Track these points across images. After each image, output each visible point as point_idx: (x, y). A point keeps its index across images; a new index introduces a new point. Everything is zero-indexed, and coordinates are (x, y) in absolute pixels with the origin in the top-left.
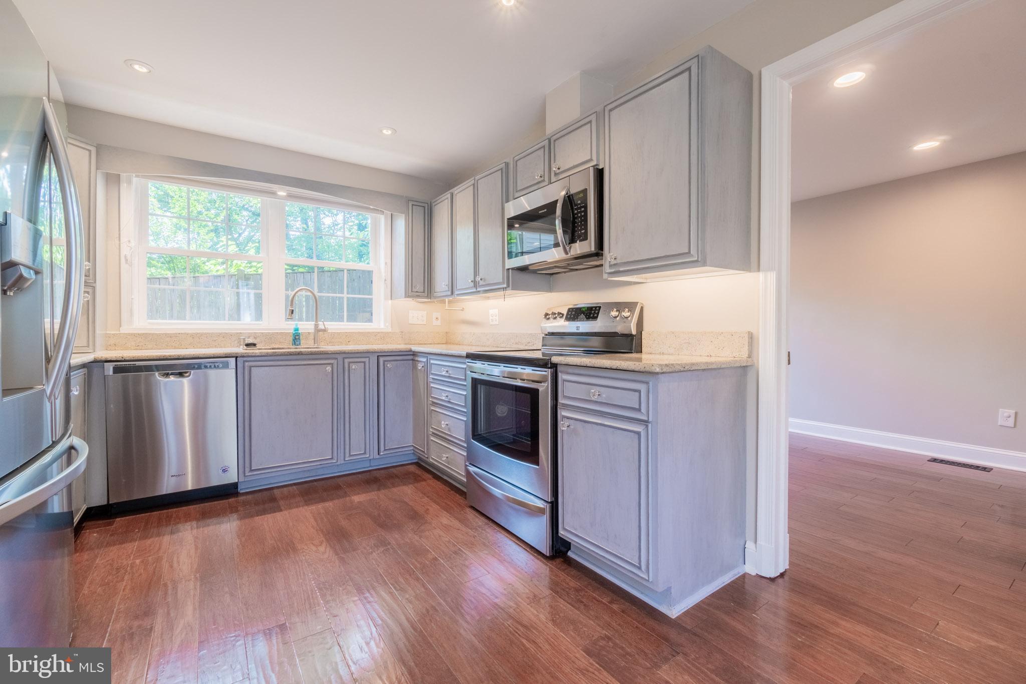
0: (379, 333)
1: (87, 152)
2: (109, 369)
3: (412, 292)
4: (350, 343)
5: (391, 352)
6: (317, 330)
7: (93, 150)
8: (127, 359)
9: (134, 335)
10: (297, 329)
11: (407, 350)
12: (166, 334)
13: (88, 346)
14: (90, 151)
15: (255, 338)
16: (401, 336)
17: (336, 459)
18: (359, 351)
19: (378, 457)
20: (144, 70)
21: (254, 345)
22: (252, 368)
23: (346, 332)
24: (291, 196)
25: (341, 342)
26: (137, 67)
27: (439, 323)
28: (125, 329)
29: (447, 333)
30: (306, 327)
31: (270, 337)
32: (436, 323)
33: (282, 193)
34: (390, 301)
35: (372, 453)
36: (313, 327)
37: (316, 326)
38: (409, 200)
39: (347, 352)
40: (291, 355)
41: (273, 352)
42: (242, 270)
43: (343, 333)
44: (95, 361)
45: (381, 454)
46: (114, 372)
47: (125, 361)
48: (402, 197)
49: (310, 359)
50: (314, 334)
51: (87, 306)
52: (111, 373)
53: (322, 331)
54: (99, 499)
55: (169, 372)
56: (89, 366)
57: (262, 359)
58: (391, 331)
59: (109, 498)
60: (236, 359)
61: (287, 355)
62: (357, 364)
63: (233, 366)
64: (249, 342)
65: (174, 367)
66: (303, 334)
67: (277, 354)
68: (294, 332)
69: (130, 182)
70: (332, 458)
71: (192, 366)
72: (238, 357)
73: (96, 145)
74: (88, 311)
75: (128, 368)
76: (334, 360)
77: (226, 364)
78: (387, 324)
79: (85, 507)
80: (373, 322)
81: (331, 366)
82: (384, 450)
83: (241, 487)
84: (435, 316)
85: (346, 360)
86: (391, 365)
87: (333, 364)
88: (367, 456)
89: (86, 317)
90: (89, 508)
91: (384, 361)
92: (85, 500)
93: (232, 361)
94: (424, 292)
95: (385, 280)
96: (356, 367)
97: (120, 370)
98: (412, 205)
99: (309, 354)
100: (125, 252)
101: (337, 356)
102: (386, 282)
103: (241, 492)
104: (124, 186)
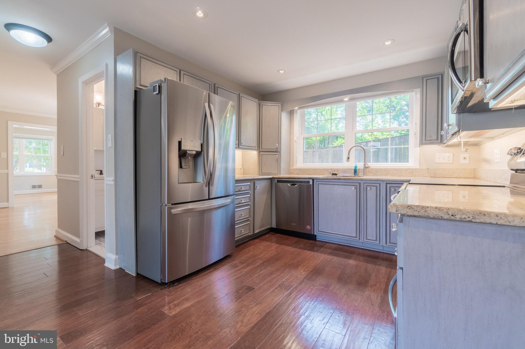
0: (408, 169)
1: (278, 106)
2: (276, 180)
3: (426, 140)
5: (392, 181)
6: (366, 168)
7: (280, 105)
9: (297, 169)
10: (356, 167)
11: (408, 181)
12: (306, 169)
13: (278, 173)
15: (338, 171)
16: (427, 171)
17: (358, 238)
19: (385, 245)
20: (283, 72)
21: (336, 174)
22: (319, 185)
23: (386, 169)
24: (351, 99)
25: (382, 174)
26: (281, 72)
27: (467, 161)
28: (294, 168)
29: (474, 169)
30: (360, 165)
31: (345, 171)
32: (462, 161)
33: (346, 99)
34: (418, 148)
35: (381, 242)
36: (363, 166)
37: (365, 165)
38: (423, 77)
39: (364, 179)
40: (335, 179)
41: (327, 178)
43: (384, 169)
44: (273, 178)
45: (387, 244)
46: (277, 182)
47: (280, 178)
48: (419, 77)
49: (344, 182)
50: (364, 169)
51: (278, 159)
52: (276, 182)
53: (368, 168)
54: (274, 226)
55: (292, 184)
56: (271, 179)
57: (323, 180)
58: (419, 168)
59: (276, 226)
60: (313, 180)
61: (333, 179)
62: (371, 187)
63: (311, 183)
64: (335, 173)
65: (293, 182)
66: (359, 169)
67: (329, 179)
68: (354, 168)
69: (297, 112)
70: (356, 237)
71: (297, 182)
72: (314, 179)
73: (281, 103)
74: (278, 161)
75: (281, 181)
76: (358, 184)
77: (309, 182)
78: (416, 164)
79: (269, 227)
80: (408, 162)
81: (355, 186)
82: (390, 243)
83: (317, 237)
84: (462, 156)
85: (365, 184)
86: (395, 189)
87: (356, 186)
88: (378, 243)
89: (277, 163)
90: (271, 228)
91: (390, 187)
92: (269, 224)
93: (311, 181)
94: (437, 139)
95: (415, 135)
96: (371, 189)
97: (279, 181)
98: (426, 80)
99: (344, 180)
100: (295, 138)
101: (360, 181)
102: (415, 136)
103: (317, 239)
104: (295, 114)
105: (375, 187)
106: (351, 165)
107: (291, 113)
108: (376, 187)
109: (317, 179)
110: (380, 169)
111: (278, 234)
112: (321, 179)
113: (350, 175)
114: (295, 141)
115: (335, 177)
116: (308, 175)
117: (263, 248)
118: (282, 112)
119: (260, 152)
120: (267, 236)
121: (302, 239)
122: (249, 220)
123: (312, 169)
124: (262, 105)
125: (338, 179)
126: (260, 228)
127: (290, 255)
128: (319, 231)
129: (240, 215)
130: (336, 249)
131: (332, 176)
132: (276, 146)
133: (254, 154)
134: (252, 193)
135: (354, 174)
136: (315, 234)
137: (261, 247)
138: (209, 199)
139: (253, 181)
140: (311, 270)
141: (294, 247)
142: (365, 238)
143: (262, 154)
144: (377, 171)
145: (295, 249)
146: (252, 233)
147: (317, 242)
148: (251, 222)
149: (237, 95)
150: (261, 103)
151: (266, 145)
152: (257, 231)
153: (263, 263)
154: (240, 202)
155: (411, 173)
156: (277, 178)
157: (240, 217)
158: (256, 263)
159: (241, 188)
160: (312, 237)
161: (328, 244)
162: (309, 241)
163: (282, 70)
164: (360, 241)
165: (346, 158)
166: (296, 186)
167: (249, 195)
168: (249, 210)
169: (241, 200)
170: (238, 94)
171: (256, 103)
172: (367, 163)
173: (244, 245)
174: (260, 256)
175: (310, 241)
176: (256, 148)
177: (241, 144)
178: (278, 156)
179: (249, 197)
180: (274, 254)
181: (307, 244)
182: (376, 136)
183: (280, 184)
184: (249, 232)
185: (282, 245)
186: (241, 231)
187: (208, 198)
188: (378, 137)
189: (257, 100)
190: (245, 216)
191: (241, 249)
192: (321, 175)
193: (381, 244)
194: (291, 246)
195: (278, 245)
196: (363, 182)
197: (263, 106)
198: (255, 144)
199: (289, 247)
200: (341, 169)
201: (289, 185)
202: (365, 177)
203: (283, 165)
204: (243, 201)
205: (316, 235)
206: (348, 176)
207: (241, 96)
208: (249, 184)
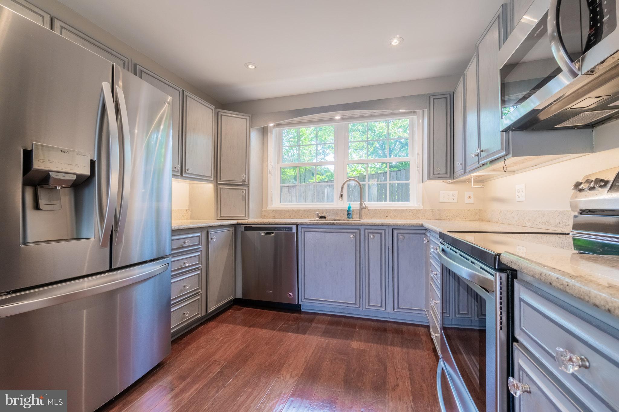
0: (411, 210)
1: (246, 120)
2: (243, 227)
3: (434, 174)
4: (387, 217)
5: (399, 226)
6: (362, 208)
7: (248, 118)
8: (249, 223)
9: (272, 210)
10: (350, 207)
11: (419, 225)
12: (284, 210)
13: (245, 216)
14: (247, 119)
15: (326, 213)
16: (431, 213)
17: (358, 305)
18: (376, 225)
19: (392, 312)
20: (253, 67)
21: (325, 217)
22: (306, 232)
23: (385, 210)
25: (381, 217)
26: (250, 67)
27: (471, 201)
28: (269, 208)
29: (480, 210)
30: (355, 206)
31: (335, 212)
32: (467, 201)
33: (338, 117)
34: (421, 185)
35: (387, 308)
36: (359, 206)
37: (361, 205)
38: (430, 96)
39: (366, 224)
40: (327, 225)
41: (316, 223)
42: (361, 173)
43: (383, 210)
44: (238, 224)
45: (395, 311)
47: (248, 224)
48: (424, 95)
49: (340, 229)
50: (360, 210)
51: (245, 196)
52: (243, 231)
53: (365, 208)
54: (240, 295)
55: (266, 232)
56: (235, 226)
57: (311, 226)
58: (422, 208)
59: (244, 294)
60: (297, 226)
61: (325, 225)
62: (375, 234)
63: (294, 230)
64: (323, 215)
65: (268, 229)
66: (353, 211)
67: (319, 224)
68: (348, 209)
69: (271, 132)
70: (355, 304)
71: (275, 229)
72: (299, 225)
73: (250, 115)
74: (246, 199)
75: (249, 228)
76: (357, 231)
77: (291, 229)
78: (419, 203)
79: (231, 298)
80: (409, 202)
81: (354, 234)
82: (398, 308)
83: (302, 308)
84: (467, 194)
85: (367, 231)
86: (404, 237)
87: (356, 233)
88: (384, 309)
89: (245, 202)
90: (236, 298)
91: (398, 234)
92: (232, 294)
93: (294, 227)
94: (446, 173)
95: (418, 167)
96: (374, 237)
97: (246, 229)
98: (434, 99)
99: (339, 225)
100: (270, 168)
101: (360, 227)
102: (418, 169)
103: (302, 311)
104: (269, 134)
105: (379, 235)
106: (344, 205)
107: (264, 131)
108: (381, 234)
109: (302, 225)
110: (379, 210)
111: (245, 308)
112: (308, 225)
113: (343, 218)
114: (270, 172)
115: (323, 221)
116: (288, 218)
117: (222, 338)
118: (251, 129)
119: (217, 185)
120: (229, 313)
121: (281, 313)
122: (199, 292)
123: (293, 210)
124: (221, 115)
125: (332, 225)
126: (218, 302)
127: (266, 346)
128: (305, 299)
129: (183, 288)
130: (331, 323)
131: (320, 220)
132: (243, 176)
133: (208, 188)
134: (204, 249)
135: (348, 217)
136: (300, 303)
137: (218, 336)
138: (111, 270)
139: (206, 230)
140: (301, 373)
141: (271, 329)
142: (367, 304)
143: (221, 188)
144: (376, 213)
145: (272, 332)
146: (204, 314)
147: (303, 316)
148: (201, 297)
149: (180, 93)
150: (219, 113)
151: (226, 176)
152: (212, 308)
153: (221, 372)
154: (182, 266)
155: (414, 215)
156: (244, 223)
157: (182, 291)
158: (209, 374)
159: (185, 243)
160: (296, 308)
161: (318, 317)
162: (291, 314)
163: (252, 64)
164: (361, 309)
165: (339, 196)
166: (273, 235)
167: (199, 254)
168: (199, 278)
169: (184, 263)
170: (181, 90)
171: (212, 110)
172: (365, 203)
173: (190, 336)
174: (217, 357)
175: (293, 314)
176: (212, 179)
177: (187, 170)
178: (245, 191)
179: (199, 255)
180: (241, 348)
181: (290, 321)
182: (360, 172)
183: (249, 233)
184: (199, 313)
185: (252, 328)
186: (184, 314)
187: (108, 269)
188: (362, 173)
189: (213, 107)
190: (190, 288)
191: (183, 346)
192: (304, 218)
193: (387, 311)
194: (266, 328)
195: (246, 328)
196: (364, 227)
197: (223, 116)
198: (209, 172)
199: (263, 330)
200: (330, 210)
201: (262, 234)
202: (363, 221)
203: (253, 205)
204: (187, 265)
205: (301, 305)
206: (340, 220)
207: (187, 96)
208: (199, 234)
